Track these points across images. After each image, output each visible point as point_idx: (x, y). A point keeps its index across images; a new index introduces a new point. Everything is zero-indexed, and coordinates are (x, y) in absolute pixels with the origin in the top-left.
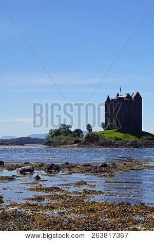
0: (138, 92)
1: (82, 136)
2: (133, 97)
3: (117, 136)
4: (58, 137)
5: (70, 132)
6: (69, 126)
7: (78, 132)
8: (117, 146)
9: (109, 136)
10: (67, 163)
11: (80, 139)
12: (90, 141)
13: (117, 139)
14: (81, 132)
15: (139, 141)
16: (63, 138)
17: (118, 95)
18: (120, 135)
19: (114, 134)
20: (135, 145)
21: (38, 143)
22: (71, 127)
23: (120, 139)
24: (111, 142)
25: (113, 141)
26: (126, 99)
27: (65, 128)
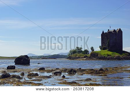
0: (120, 29)
1: (89, 53)
2: (117, 31)
3: (108, 54)
4: (75, 54)
5: (82, 51)
6: (81, 48)
7: (86, 52)
8: (108, 59)
9: (104, 53)
10: (80, 69)
11: (87, 55)
12: (93, 56)
13: (108, 55)
14: (88, 51)
15: (121, 56)
16: (78, 55)
17: (109, 30)
18: (110, 53)
19: (106, 52)
20: (118, 59)
21: (63, 58)
22: (82, 49)
23: (110, 55)
24: (105, 57)
25: (106, 56)
26: (113, 32)
27: (78, 49)
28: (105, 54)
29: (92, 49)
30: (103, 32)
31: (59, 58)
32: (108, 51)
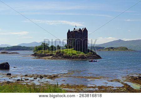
0: (85, 28)
5: (48, 47)
6: (47, 44)
7: (53, 47)
8: (73, 58)
13: (73, 54)
15: (85, 55)
24: (70, 56)
26: (79, 32)
28: (70, 53)
29: (58, 47)
30: (69, 30)
32: (74, 50)
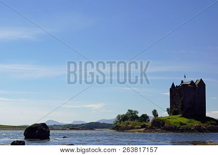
0: (201, 79)
1: (149, 121)
2: (196, 84)
3: (182, 121)
4: (125, 122)
5: (137, 117)
6: (136, 112)
7: (145, 117)
8: (182, 131)
9: (175, 121)
11: (146, 124)
12: (156, 126)
13: (182, 124)
14: (147, 117)
15: (203, 126)
16: (131, 123)
17: (182, 82)
18: (184, 120)
19: (178, 119)
20: (199, 130)
21: (106, 128)
22: (138, 113)
23: (185, 124)
24: (176, 126)
25: (178, 126)
26: (190, 86)
27: (132, 114)
28: (176, 123)
29: (155, 113)
30: (173, 84)
31: (99, 128)
32: (182, 116)
